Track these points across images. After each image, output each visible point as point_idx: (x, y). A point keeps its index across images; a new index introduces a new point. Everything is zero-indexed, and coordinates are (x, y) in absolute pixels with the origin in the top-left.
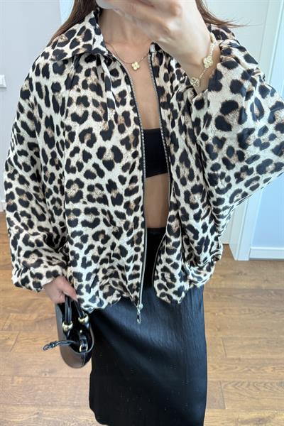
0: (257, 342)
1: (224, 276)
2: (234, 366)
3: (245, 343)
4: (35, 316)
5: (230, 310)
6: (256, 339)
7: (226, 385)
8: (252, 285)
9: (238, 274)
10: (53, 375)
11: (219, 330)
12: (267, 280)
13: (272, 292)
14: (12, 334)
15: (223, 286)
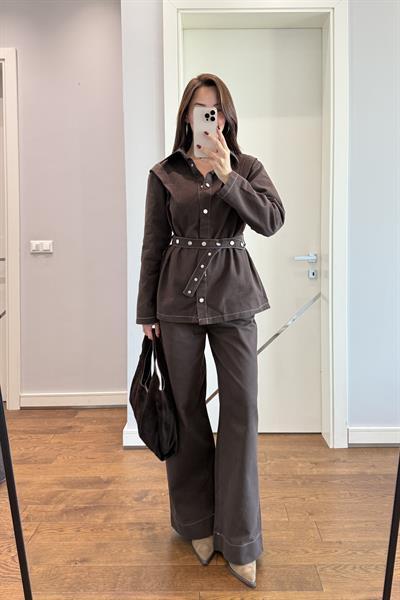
0: (363, 525)
1: (316, 464)
2: (334, 550)
3: (346, 526)
4: (62, 507)
5: (325, 494)
6: (362, 522)
7: (322, 569)
8: (355, 471)
9: (334, 461)
10: (86, 565)
11: (310, 514)
12: (373, 466)
13: (381, 477)
14: (30, 525)
15: (315, 473)
